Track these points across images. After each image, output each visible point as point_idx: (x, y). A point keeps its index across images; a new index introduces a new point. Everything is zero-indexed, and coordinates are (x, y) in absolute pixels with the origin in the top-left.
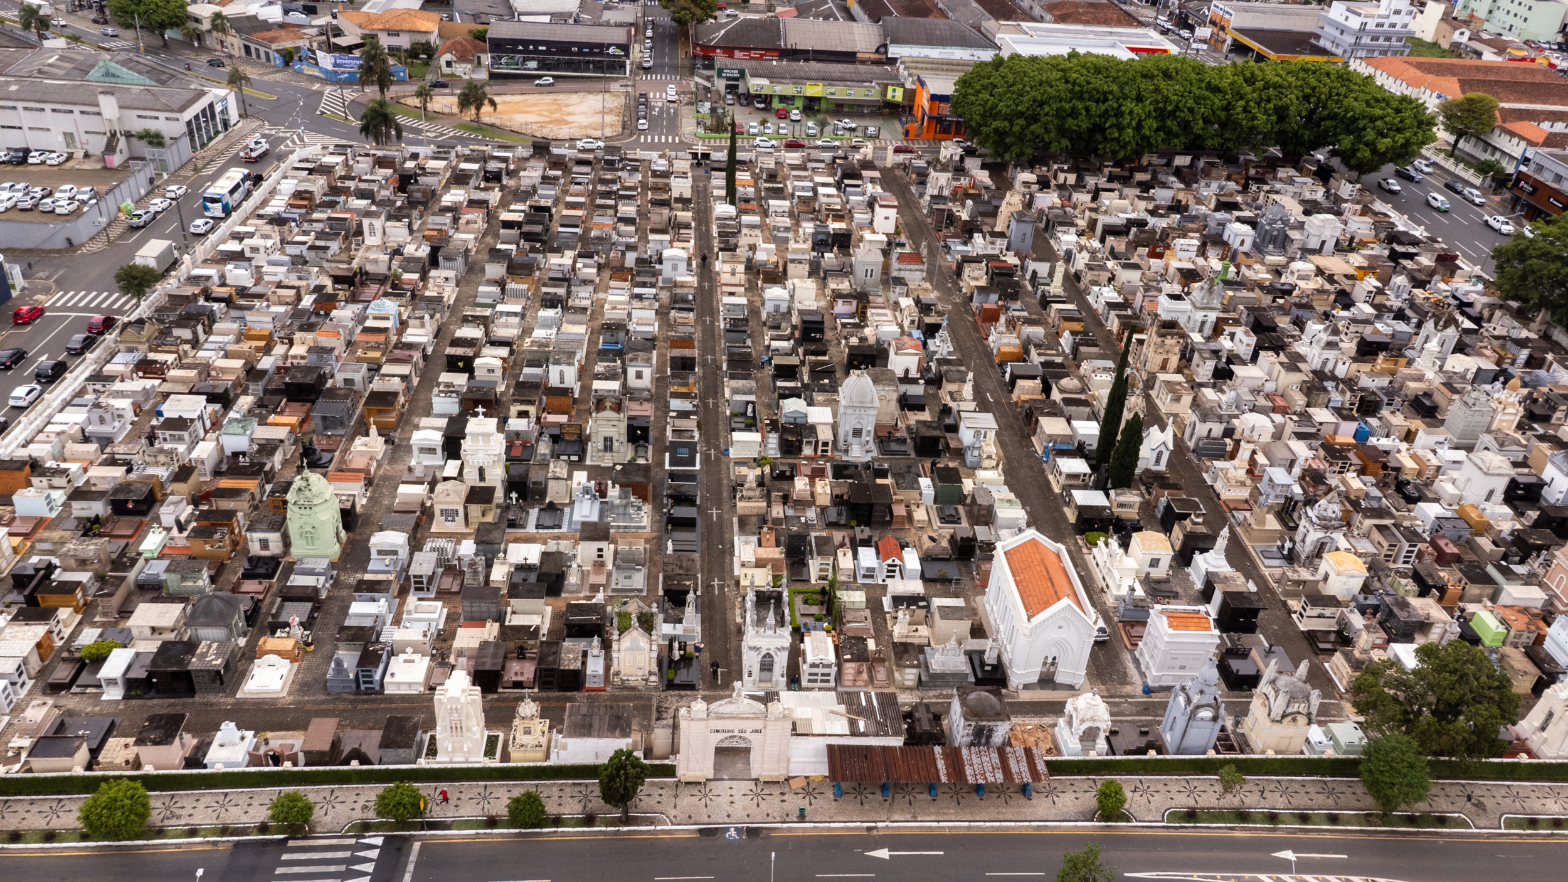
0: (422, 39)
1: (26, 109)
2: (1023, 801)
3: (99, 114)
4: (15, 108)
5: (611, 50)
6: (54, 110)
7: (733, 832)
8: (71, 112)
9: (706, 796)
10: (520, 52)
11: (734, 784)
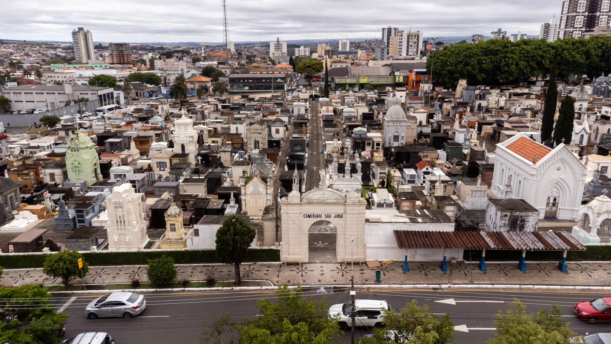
0: (204, 84)
1: (36, 93)
2: (561, 274)
3: (65, 94)
4: (32, 93)
5: (279, 80)
6: (47, 93)
7: (323, 290)
8: (54, 93)
9: (302, 271)
10: (242, 83)
11: (324, 265)
